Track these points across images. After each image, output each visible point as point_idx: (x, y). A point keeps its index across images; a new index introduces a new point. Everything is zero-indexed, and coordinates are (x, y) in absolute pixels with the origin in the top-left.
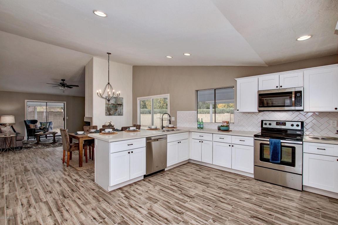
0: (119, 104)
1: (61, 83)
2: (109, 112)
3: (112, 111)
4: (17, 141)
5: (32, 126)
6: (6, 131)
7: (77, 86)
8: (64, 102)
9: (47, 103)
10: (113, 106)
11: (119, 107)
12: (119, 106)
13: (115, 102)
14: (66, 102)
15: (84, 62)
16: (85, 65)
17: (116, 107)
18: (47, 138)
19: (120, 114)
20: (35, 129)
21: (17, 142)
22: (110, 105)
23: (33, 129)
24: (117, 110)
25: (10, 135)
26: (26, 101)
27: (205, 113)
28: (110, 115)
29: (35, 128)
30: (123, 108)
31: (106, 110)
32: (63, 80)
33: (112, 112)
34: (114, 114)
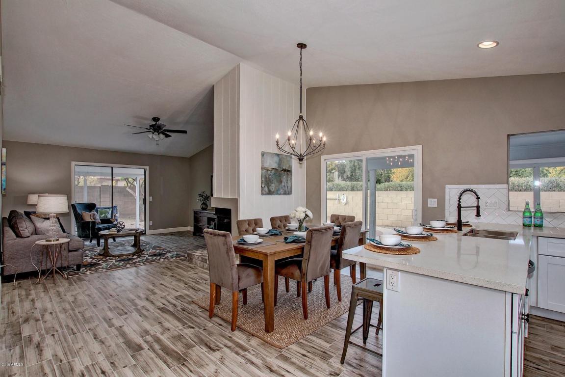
0: (285, 170)
1: (151, 126)
2: (268, 187)
3: (273, 185)
4: (70, 251)
5: (87, 217)
6: (50, 230)
7: (185, 132)
8: (145, 167)
9: (112, 168)
10: (274, 174)
11: (285, 177)
12: (286, 173)
13: (279, 165)
14: (147, 168)
15: (211, 77)
16: (214, 84)
17: (280, 177)
18: (115, 241)
19: (288, 192)
20: (94, 223)
21: (70, 254)
22: (269, 172)
23: (90, 222)
24: (281, 182)
25: (57, 240)
26: (73, 163)
27: (406, 190)
28: (270, 193)
29: (93, 220)
30: (291, 179)
31: (262, 183)
32: (156, 119)
33: (273, 187)
34: (276, 193)
